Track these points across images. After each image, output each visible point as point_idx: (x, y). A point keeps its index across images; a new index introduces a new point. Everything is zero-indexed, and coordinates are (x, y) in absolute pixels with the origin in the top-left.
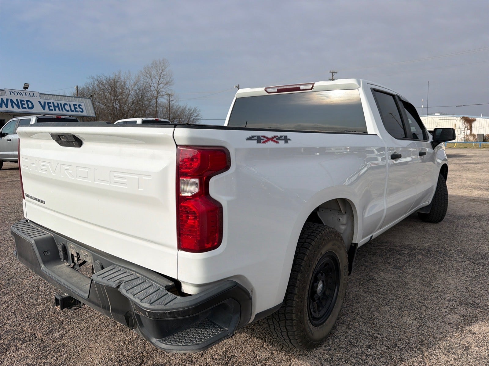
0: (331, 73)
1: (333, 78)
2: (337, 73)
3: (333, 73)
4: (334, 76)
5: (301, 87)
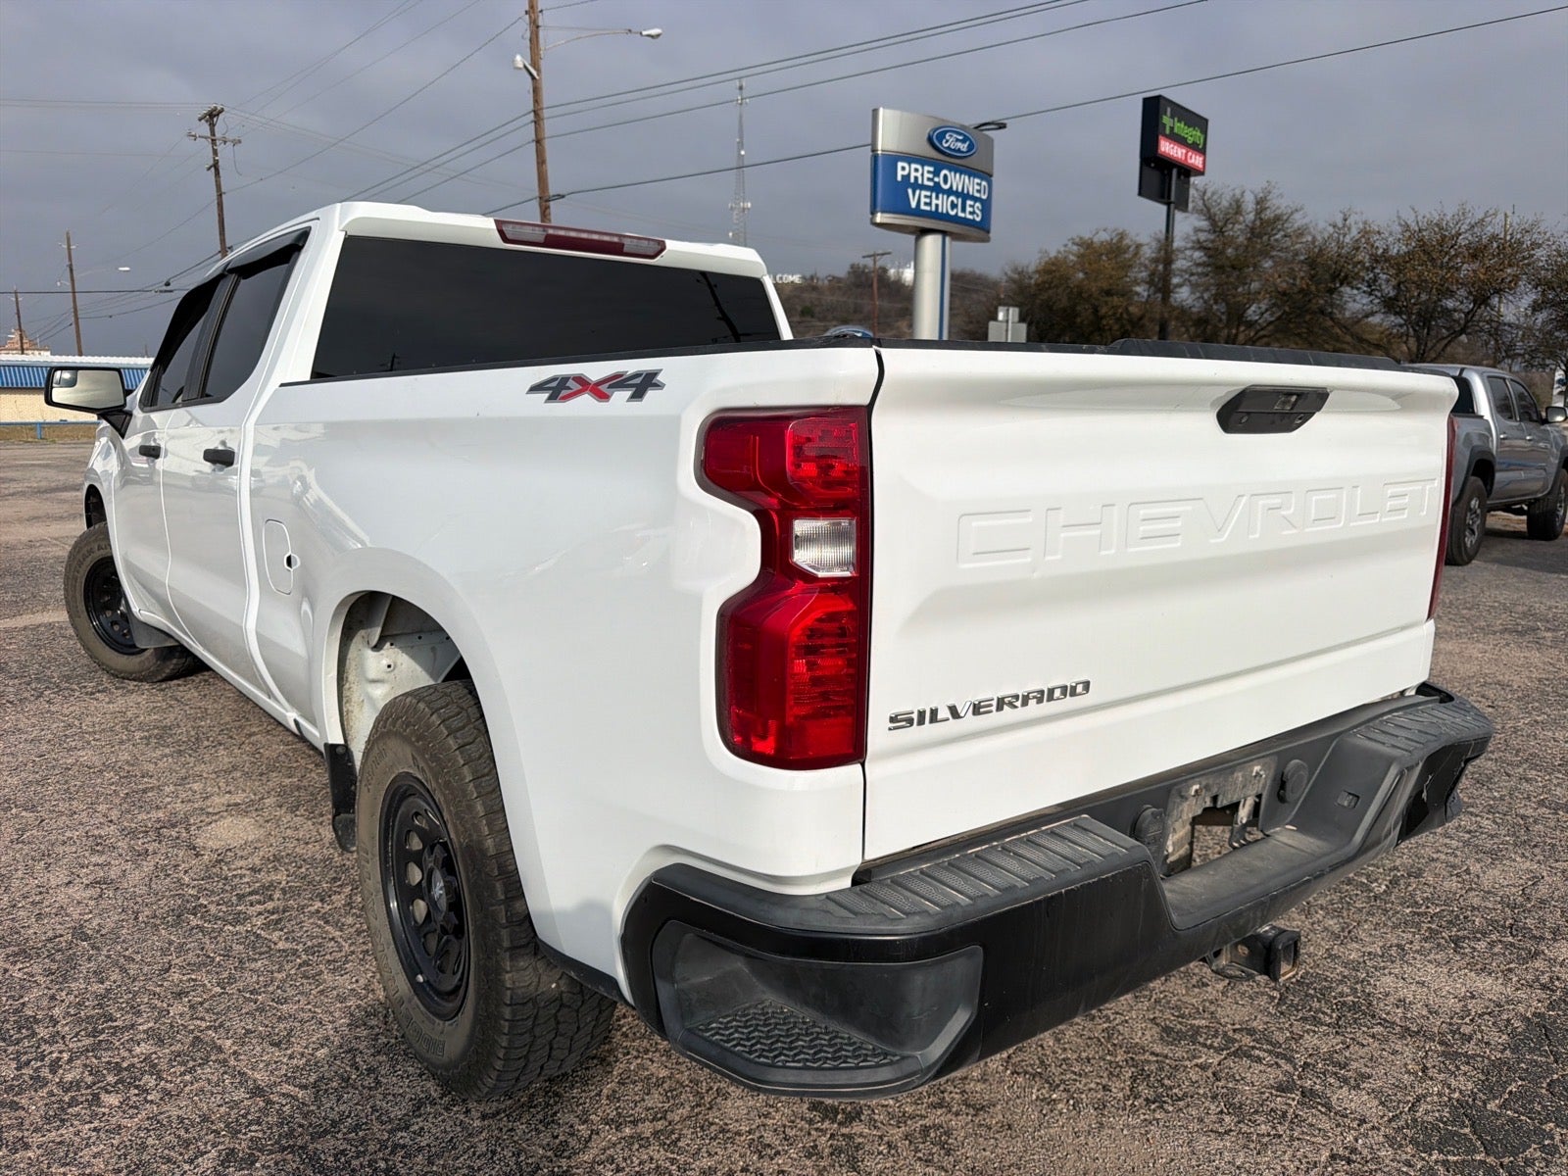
5: (628, 245)
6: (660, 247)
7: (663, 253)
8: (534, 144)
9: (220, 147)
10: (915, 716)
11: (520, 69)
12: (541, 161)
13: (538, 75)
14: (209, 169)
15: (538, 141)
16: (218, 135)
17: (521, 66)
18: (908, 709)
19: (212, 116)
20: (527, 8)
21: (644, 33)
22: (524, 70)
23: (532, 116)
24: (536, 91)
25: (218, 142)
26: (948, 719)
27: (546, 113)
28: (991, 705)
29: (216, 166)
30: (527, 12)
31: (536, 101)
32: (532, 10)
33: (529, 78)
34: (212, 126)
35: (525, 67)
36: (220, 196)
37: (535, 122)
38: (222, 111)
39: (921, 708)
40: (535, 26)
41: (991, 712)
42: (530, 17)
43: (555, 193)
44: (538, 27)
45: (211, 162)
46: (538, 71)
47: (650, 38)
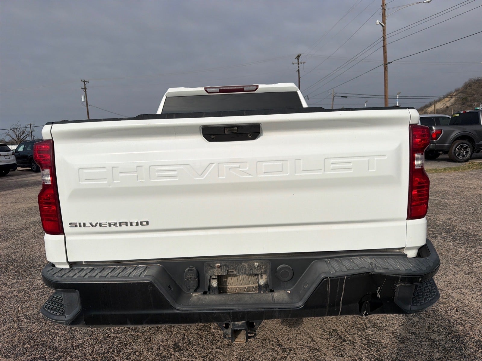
0: (83, 82)
1: (85, 87)
2: (88, 82)
3: (84, 82)
4: (86, 85)
5: (245, 88)
6: (256, 88)
7: (258, 89)
8: (383, 47)
9: (300, 65)
10: (78, 224)
11: (378, 24)
12: (385, 52)
13: (385, 25)
14: (297, 72)
15: (384, 46)
16: (300, 62)
17: (378, 23)
18: (75, 222)
19: (298, 57)
20: (382, 4)
21: (425, 2)
22: (380, 24)
23: (382, 39)
24: (384, 30)
25: (299, 64)
26: (90, 227)
27: (387, 36)
28: (106, 225)
29: (299, 70)
30: (381, 6)
31: (384, 33)
32: (384, 5)
33: (382, 27)
34: (298, 59)
35: (380, 23)
36: (299, 79)
37: (383, 40)
38: (301, 55)
39: (80, 222)
40: (384, 9)
41: (107, 226)
42: (382, 7)
43: (389, 62)
44: (385, 10)
45: (297, 70)
46: (385, 23)
47: (427, 3)
